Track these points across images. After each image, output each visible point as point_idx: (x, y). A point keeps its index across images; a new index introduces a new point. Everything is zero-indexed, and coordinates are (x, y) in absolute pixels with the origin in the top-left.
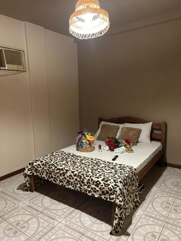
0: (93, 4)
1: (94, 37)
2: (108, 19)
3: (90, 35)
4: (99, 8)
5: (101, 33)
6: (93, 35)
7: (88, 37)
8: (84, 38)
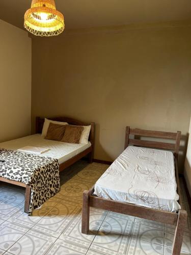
0: (49, 4)
1: (49, 35)
2: (63, 21)
3: (45, 32)
4: (55, 9)
5: (56, 33)
6: (49, 33)
7: (44, 34)
8: (39, 35)
